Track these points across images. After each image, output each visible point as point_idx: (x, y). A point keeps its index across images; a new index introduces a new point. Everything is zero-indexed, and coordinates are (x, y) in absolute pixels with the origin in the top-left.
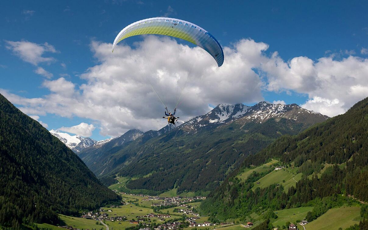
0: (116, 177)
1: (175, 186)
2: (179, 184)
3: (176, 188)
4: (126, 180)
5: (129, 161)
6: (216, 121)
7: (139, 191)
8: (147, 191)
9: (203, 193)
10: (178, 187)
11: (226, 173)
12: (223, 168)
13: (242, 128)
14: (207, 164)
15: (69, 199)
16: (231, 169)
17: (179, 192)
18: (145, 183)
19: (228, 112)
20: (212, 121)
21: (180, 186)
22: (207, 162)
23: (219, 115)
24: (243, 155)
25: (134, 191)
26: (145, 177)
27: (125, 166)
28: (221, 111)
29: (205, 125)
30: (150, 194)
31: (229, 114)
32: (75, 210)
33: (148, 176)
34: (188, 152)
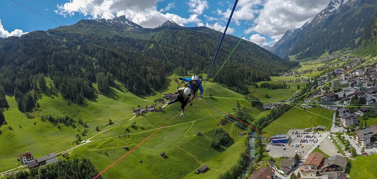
0: (288, 56)
1: (326, 51)
2: (328, 48)
3: (327, 51)
4: (295, 56)
5: (291, 48)
6: (333, 9)
7: (305, 59)
8: (309, 58)
9: (346, 49)
10: (328, 50)
11: (356, 33)
12: (353, 31)
13: (353, 6)
14: (342, 32)
15: (270, 68)
16: (358, 30)
17: (330, 53)
18: (307, 54)
19: (338, 2)
20: (331, 11)
21: (329, 50)
22: (341, 31)
23: (334, 6)
24: (363, 19)
25: (302, 60)
26: (305, 51)
27: (290, 51)
28: (334, 3)
29: (328, 14)
30: (312, 59)
31: (340, 3)
32: (276, 73)
33: (307, 50)
34: (325, 30)
